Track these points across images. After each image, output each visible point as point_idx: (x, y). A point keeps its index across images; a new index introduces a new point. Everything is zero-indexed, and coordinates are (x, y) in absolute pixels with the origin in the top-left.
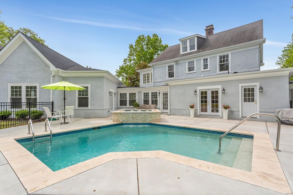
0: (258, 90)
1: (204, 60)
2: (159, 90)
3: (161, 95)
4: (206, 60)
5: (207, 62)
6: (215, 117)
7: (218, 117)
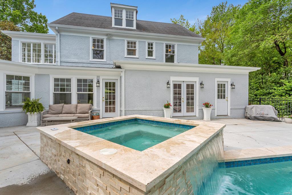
0: (230, 87)
1: (149, 44)
2: (98, 77)
3: (102, 85)
4: (150, 45)
5: (152, 48)
6: (191, 118)
7: (195, 118)
